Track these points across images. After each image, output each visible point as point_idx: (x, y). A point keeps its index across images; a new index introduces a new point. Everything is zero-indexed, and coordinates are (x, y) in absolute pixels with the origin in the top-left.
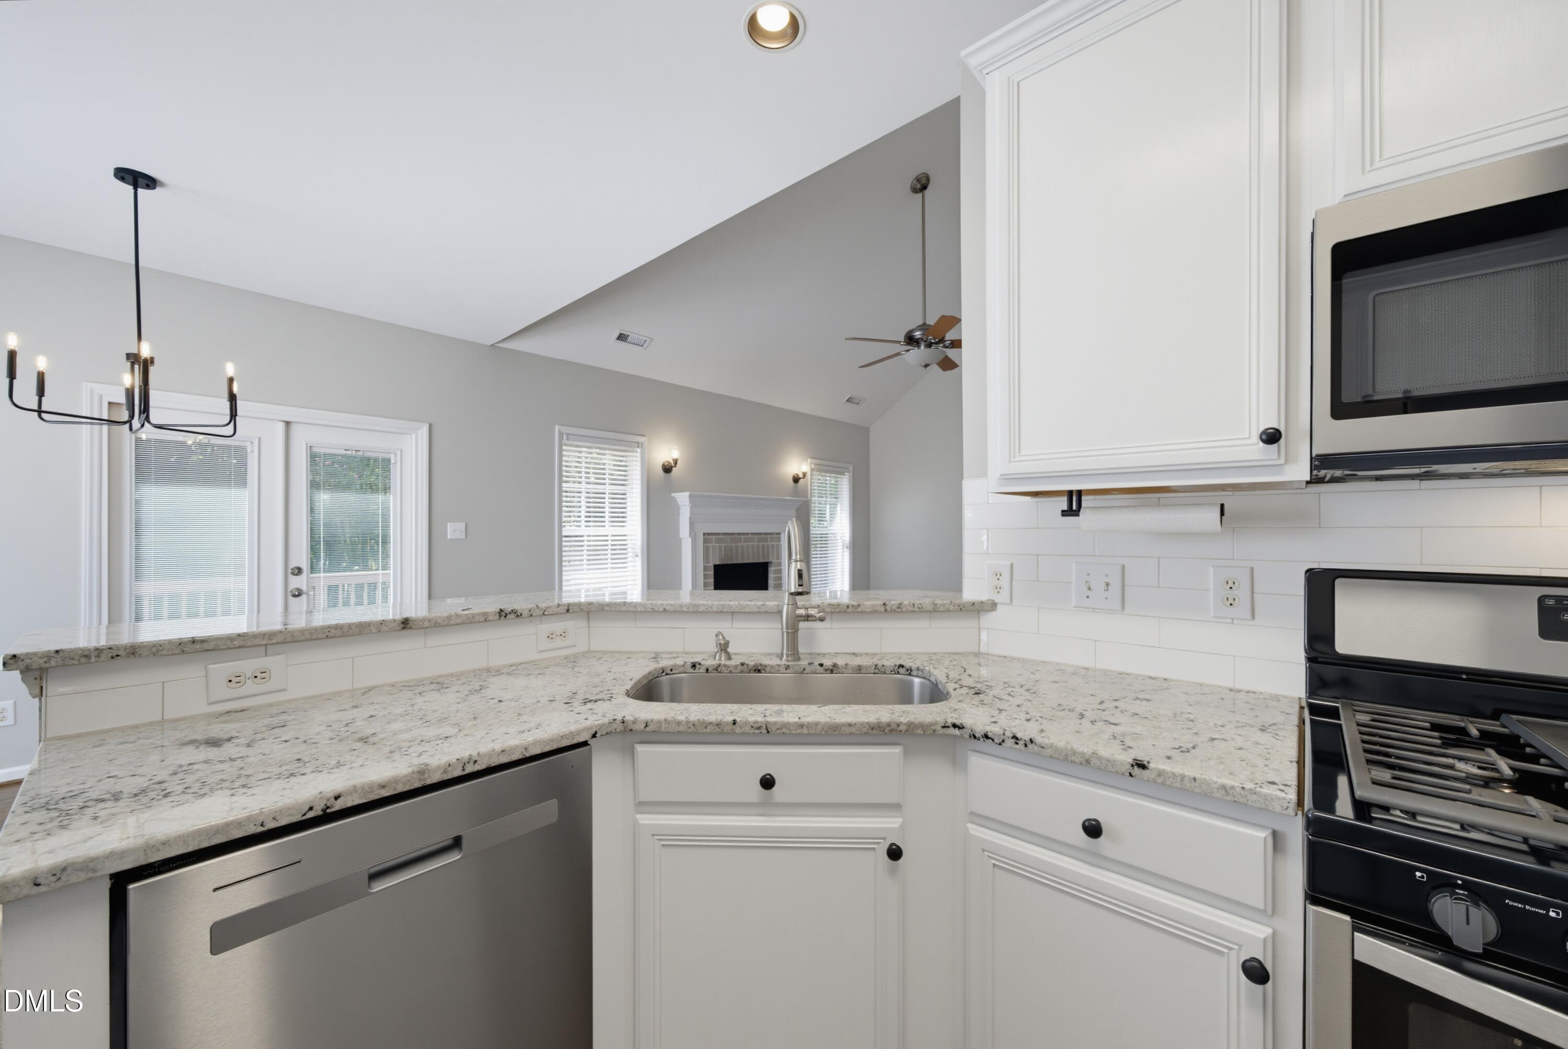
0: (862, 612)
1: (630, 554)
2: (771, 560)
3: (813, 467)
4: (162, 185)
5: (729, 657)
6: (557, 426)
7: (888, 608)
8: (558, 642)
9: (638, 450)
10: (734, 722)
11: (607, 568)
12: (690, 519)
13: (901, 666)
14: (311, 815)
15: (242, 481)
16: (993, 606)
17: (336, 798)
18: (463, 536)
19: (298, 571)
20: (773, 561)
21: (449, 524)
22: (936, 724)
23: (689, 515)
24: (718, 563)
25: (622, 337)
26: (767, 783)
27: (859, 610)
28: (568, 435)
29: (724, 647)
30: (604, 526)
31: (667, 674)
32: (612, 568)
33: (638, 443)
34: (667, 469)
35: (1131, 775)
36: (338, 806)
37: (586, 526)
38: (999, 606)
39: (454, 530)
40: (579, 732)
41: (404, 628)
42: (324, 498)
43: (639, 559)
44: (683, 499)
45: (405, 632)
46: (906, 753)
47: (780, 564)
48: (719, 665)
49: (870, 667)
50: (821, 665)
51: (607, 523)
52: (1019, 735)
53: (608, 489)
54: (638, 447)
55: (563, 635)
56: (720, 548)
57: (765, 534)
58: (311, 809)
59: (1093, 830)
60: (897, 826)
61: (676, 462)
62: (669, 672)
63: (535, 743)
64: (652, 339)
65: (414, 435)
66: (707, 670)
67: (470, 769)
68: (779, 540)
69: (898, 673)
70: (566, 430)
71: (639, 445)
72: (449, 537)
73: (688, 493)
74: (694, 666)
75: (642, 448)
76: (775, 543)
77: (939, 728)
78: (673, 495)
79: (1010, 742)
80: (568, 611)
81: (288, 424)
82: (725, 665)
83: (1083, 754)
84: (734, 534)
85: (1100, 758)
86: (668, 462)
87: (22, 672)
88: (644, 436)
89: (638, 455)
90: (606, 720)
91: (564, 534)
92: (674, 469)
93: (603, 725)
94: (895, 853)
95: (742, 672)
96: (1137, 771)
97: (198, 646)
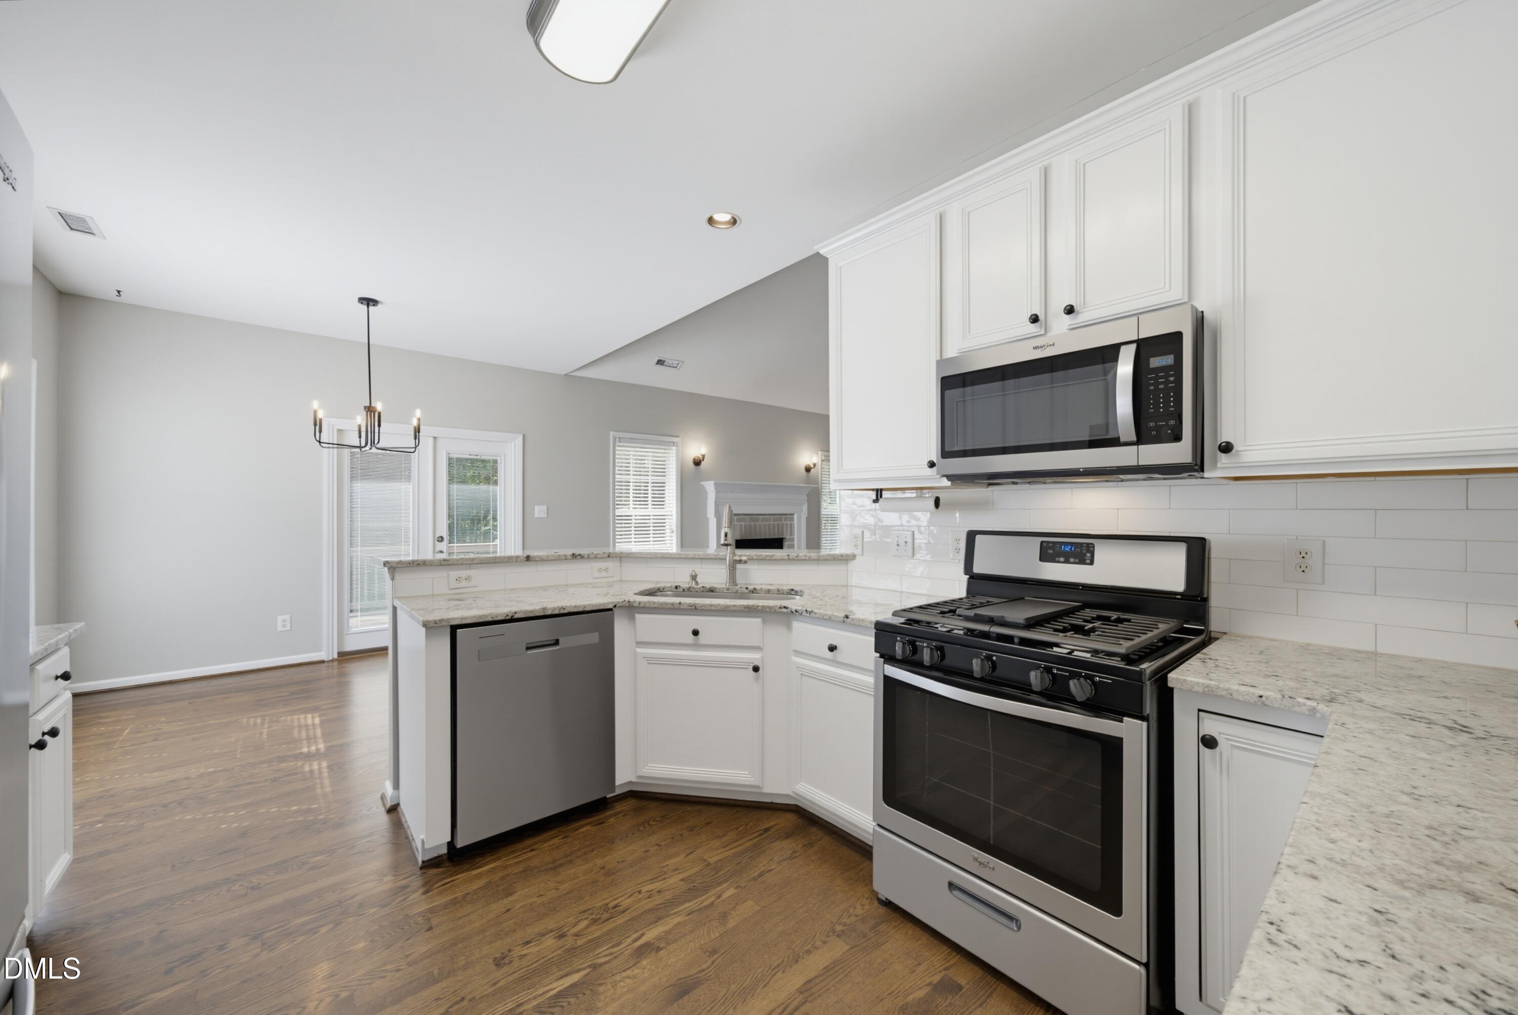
0: (774, 560)
1: (668, 531)
2: (785, 536)
3: (823, 459)
4: (381, 303)
5: (697, 583)
6: (612, 433)
7: (790, 557)
8: (604, 574)
9: (674, 448)
10: (680, 603)
11: (649, 541)
12: (716, 502)
13: (792, 590)
14: (507, 618)
15: (408, 478)
16: (853, 557)
17: (515, 613)
18: (545, 516)
19: (441, 539)
20: (787, 537)
21: (536, 507)
22: (776, 606)
23: (714, 499)
24: (739, 538)
25: (660, 362)
26: (696, 633)
27: (773, 558)
28: (619, 438)
29: (694, 577)
30: (648, 508)
31: (661, 591)
32: (654, 541)
33: (674, 442)
34: (697, 463)
35: (844, 622)
36: (516, 616)
37: (634, 508)
38: (857, 557)
39: (540, 511)
40: (608, 604)
41: (527, 560)
42: (455, 487)
43: (674, 535)
44: (710, 486)
45: (527, 562)
46: (764, 622)
47: (793, 540)
48: (690, 587)
49: (775, 590)
50: (747, 588)
51: (650, 506)
52: (808, 610)
53: (650, 479)
54: (674, 446)
55: (606, 570)
56: (741, 526)
57: (780, 515)
58: (507, 615)
59: (832, 648)
60: (758, 657)
61: (704, 456)
62: (662, 590)
63: (589, 605)
64: (683, 362)
65: (513, 443)
66: (684, 590)
67: (562, 611)
68: (792, 519)
69: (791, 594)
70: (618, 434)
71: (674, 444)
72: (536, 516)
73: (713, 482)
74: (676, 587)
75: (677, 446)
76: (789, 522)
77: (777, 608)
78: (702, 483)
79: (804, 613)
80: (609, 556)
81: (435, 438)
82: (693, 588)
83: (828, 615)
84: (753, 515)
85: (834, 616)
86: (698, 457)
87: (389, 568)
88: (678, 437)
89: (674, 452)
90: (621, 600)
91: (617, 514)
92: (702, 462)
93: (619, 602)
94: (756, 669)
95: (703, 592)
96: (846, 620)
97: (446, 562)
